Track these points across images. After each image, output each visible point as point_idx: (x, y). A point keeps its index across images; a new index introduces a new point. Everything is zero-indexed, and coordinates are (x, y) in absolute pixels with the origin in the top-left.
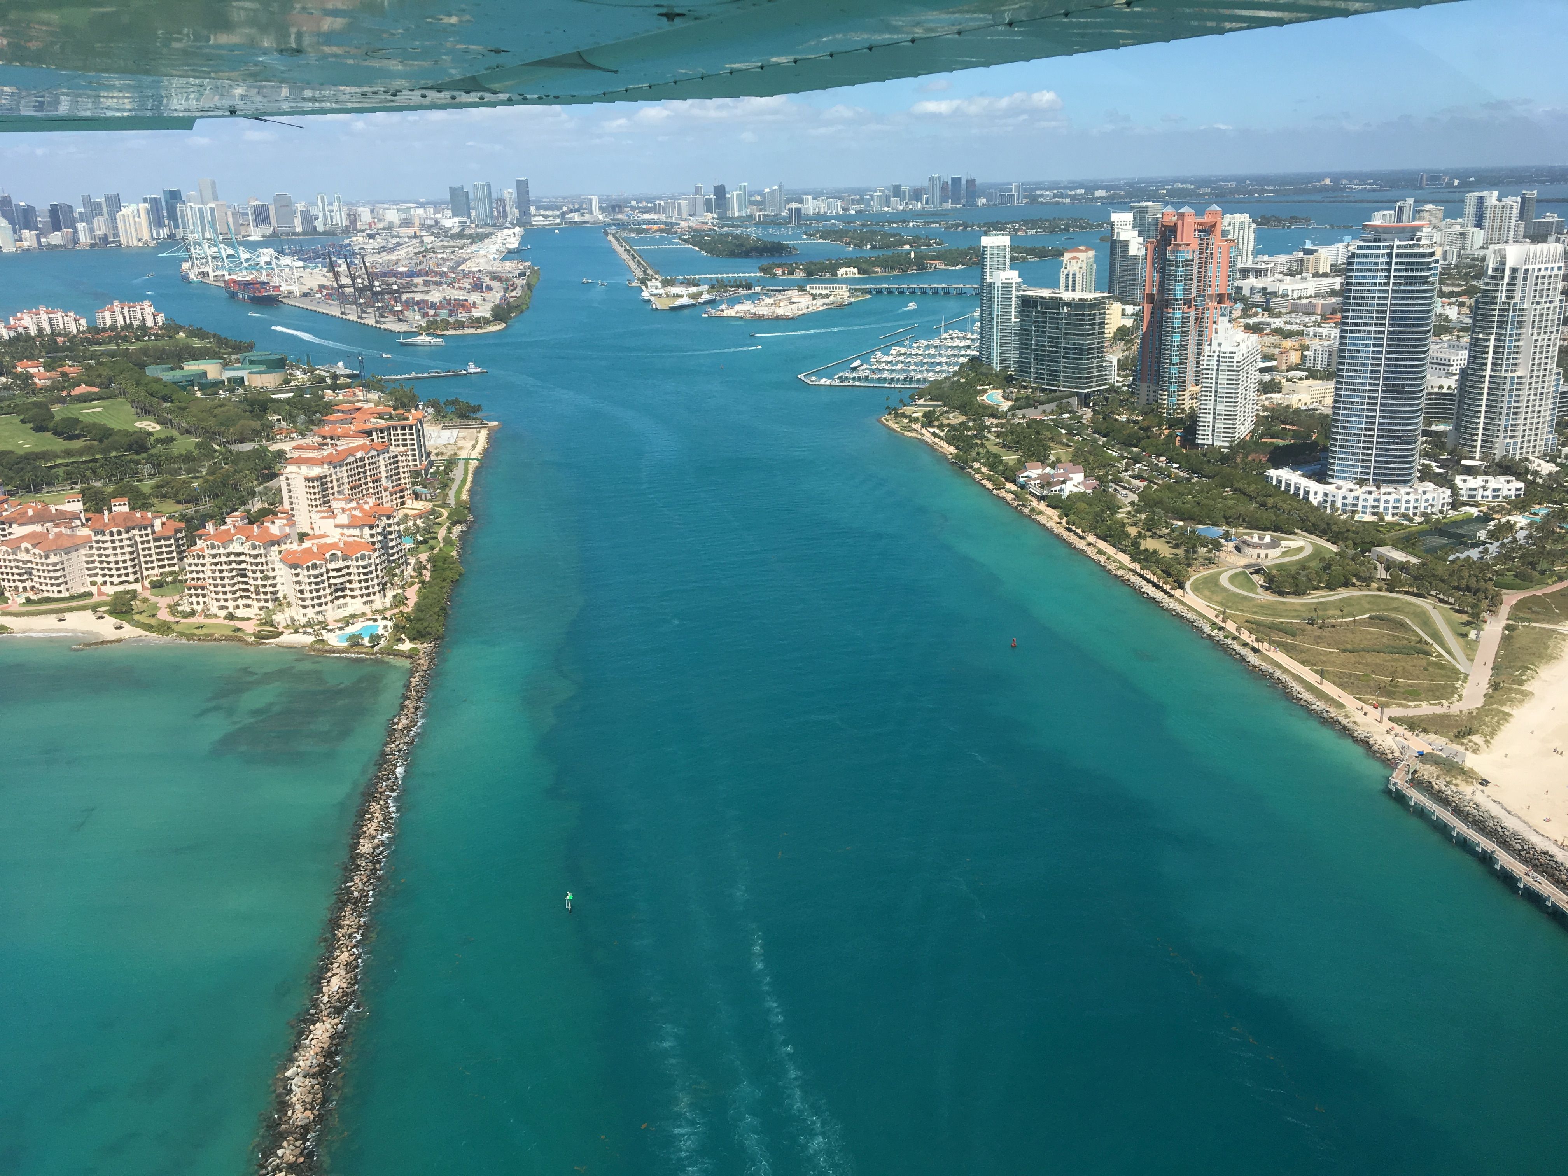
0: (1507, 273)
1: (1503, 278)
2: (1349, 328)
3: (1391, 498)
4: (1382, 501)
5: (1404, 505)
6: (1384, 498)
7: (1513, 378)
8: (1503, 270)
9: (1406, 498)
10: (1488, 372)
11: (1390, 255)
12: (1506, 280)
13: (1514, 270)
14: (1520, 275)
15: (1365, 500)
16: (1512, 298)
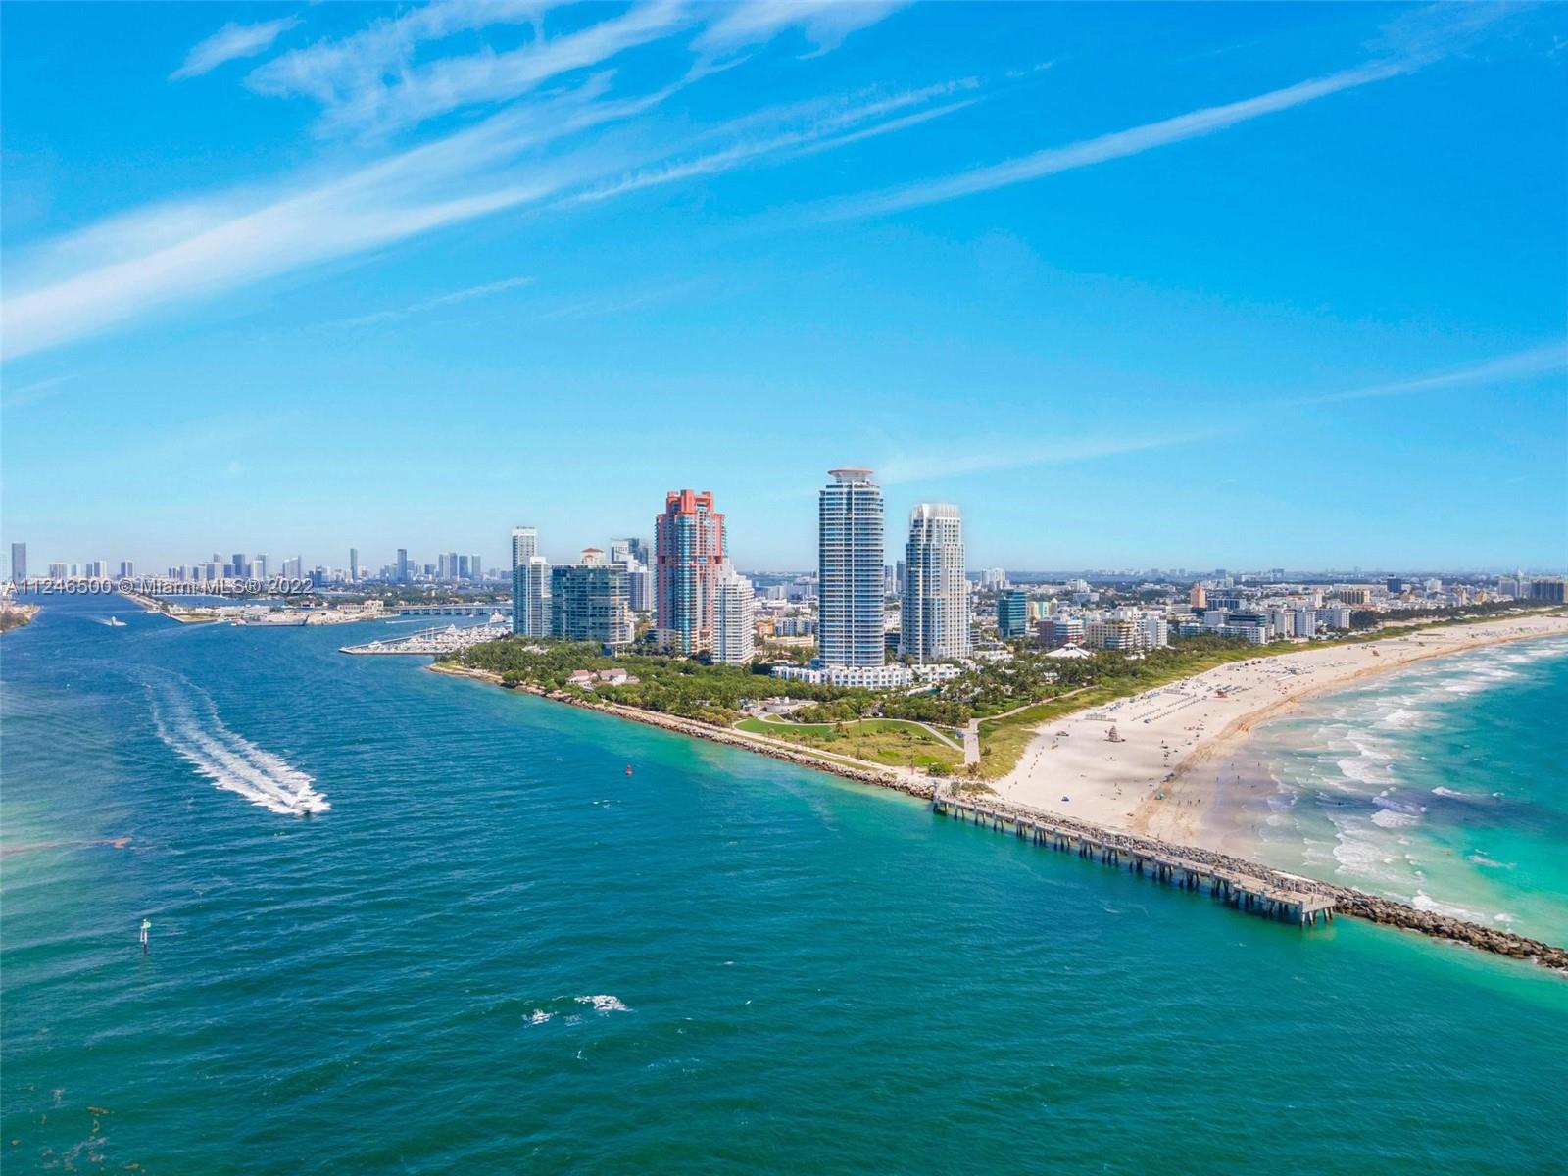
0: (925, 524)
1: (922, 526)
2: (826, 548)
3: (872, 674)
4: (865, 678)
5: (881, 680)
6: (866, 675)
7: (939, 600)
8: (922, 521)
9: (882, 674)
10: (921, 597)
11: (849, 493)
12: (925, 528)
13: (930, 521)
14: (935, 524)
15: (853, 678)
16: (930, 540)
